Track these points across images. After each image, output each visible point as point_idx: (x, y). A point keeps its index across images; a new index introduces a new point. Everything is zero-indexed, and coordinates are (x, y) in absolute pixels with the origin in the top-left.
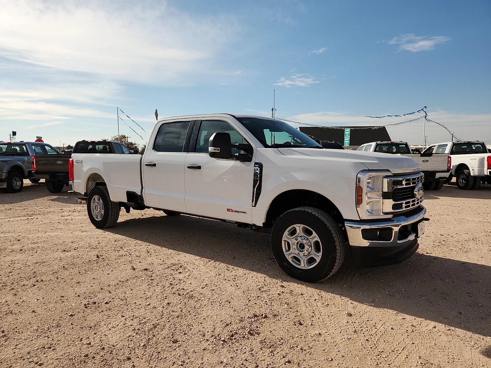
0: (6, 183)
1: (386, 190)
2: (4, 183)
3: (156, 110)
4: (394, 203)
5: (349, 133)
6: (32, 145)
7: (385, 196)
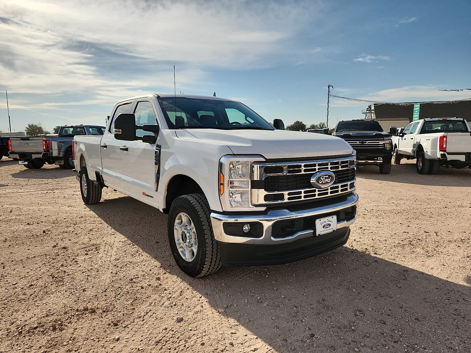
0: (63, 161)
1: (256, 178)
2: (62, 161)
3: (215, 93)
4: (267, 193)
5: (418, 109)
6: (90, 128)
7: (255, 185)
